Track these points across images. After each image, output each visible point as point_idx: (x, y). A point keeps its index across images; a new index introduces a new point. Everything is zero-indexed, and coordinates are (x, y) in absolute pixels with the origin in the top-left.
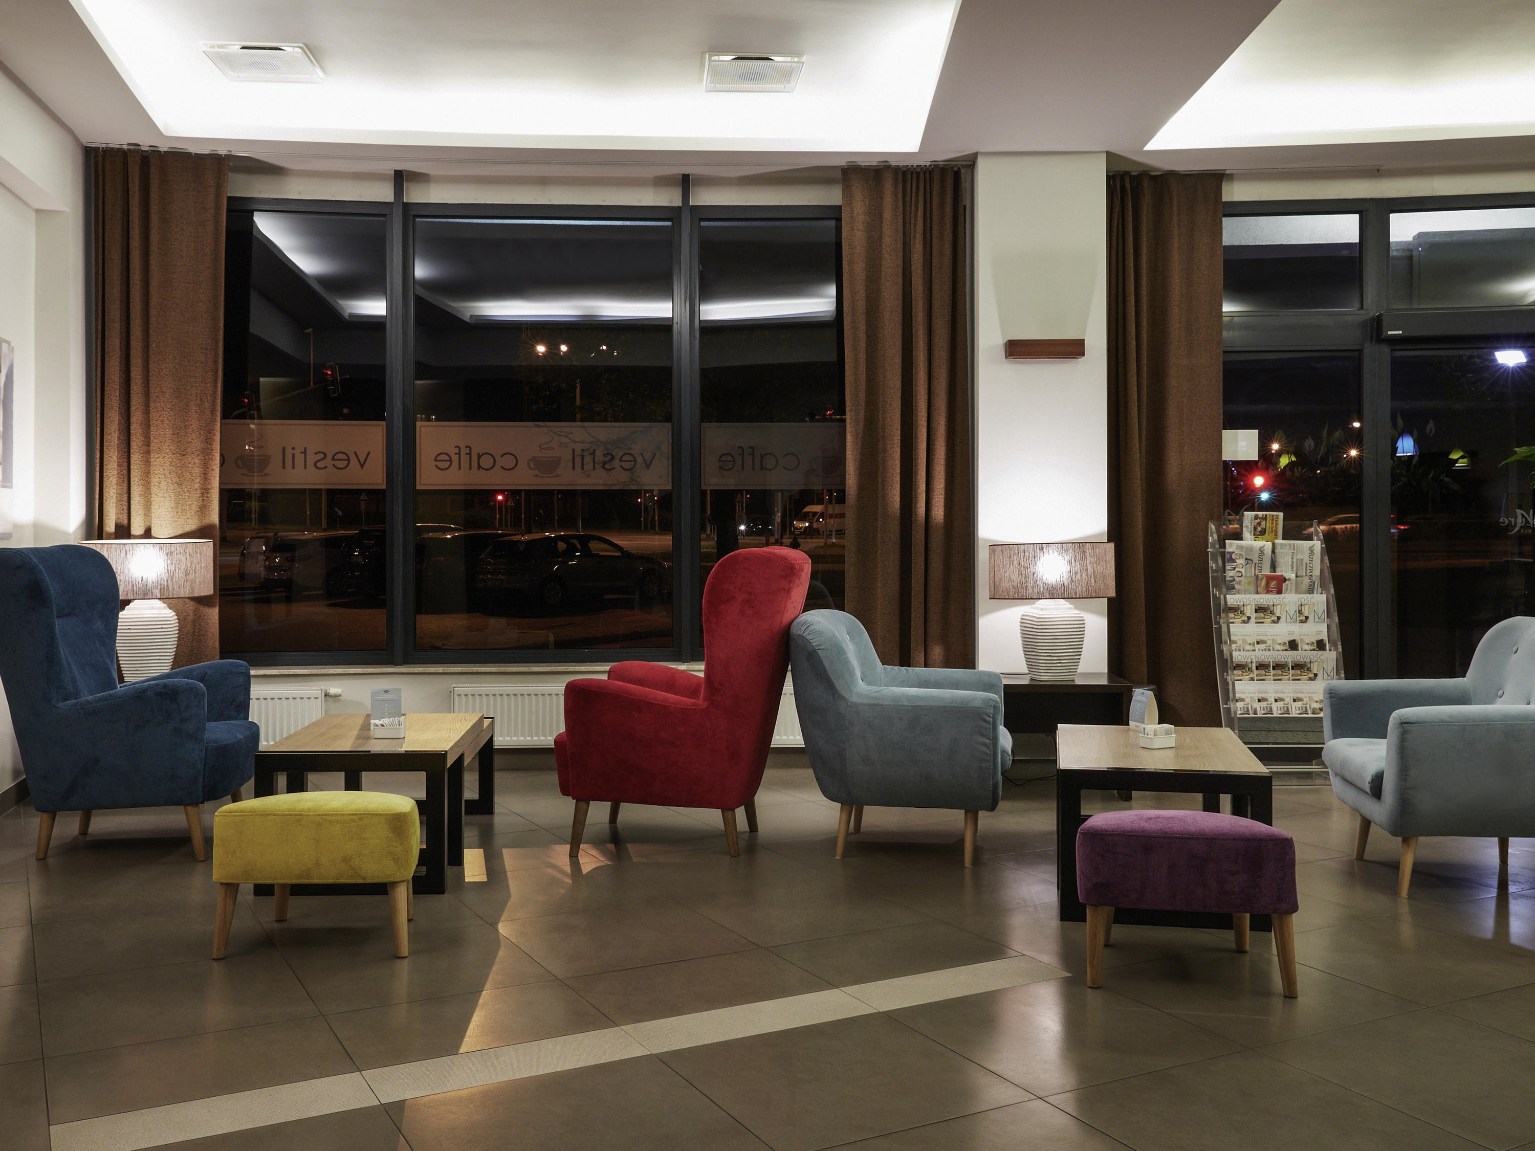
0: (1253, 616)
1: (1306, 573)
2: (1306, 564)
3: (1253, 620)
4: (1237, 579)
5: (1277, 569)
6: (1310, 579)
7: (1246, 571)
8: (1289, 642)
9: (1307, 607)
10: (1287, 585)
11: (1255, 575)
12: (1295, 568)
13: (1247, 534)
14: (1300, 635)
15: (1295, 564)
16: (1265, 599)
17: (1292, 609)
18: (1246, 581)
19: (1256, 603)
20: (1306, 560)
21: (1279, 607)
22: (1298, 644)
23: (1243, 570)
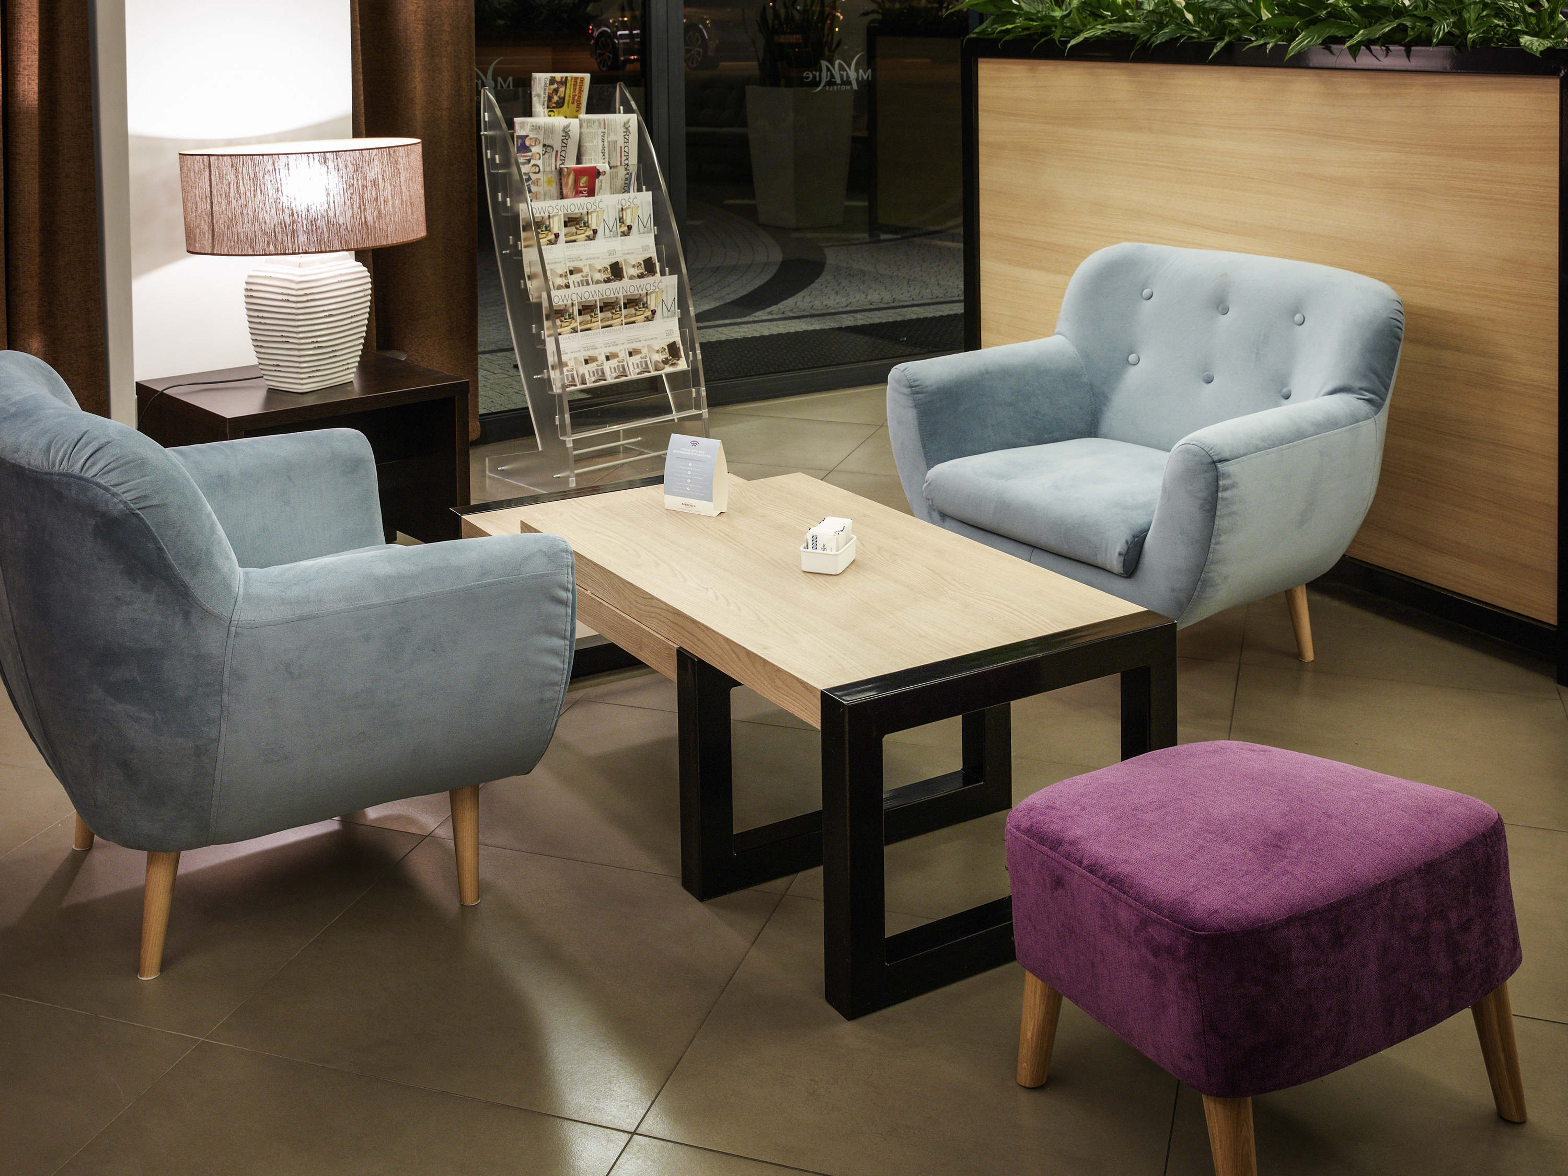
0: (563, 231)
1: (621, 162)
2: (621, 147)
3: (562, 238)
4: (533, 177)
5: (584, 159)
6: (626, 169)
7: (544, 164)
8: (611, 266)
9: (629, 211)
10: (601, 182)
11: (556, 168)
12: (606, 154)
13: (538, 107)
14: (624, 254)
15: (606, 149)
16: (576, 204)
17: (611, 216)
18: (546, 179)
19: (566, 212)
20: (621, 142)
21: (594, 215)
22: (622, 268)
23: (540, 163)
